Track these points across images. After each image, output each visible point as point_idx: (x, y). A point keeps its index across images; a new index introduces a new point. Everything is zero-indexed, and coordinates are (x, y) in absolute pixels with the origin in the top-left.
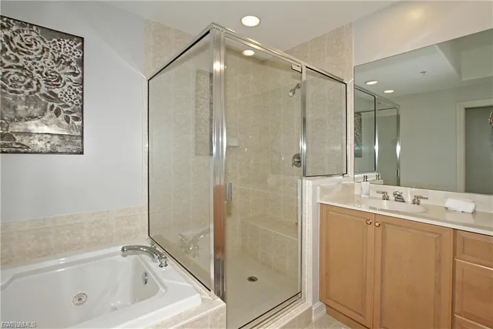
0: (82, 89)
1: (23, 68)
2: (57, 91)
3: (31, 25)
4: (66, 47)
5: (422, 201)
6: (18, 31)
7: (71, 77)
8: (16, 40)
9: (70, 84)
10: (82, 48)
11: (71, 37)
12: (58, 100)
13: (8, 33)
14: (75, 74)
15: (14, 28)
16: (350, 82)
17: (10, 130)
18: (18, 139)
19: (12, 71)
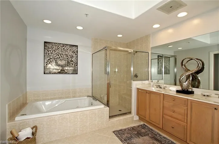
0: (77, 58)
1: (66, 55)
2: (72, 59)
3: (68, 45)
4: (74, 48)
5: (166, 88)
6: (65, 47)
7: (75, 55)
8: (65, 49)
9: (75, 57)
10: (77, 48)
11: (75, 46)
12: (73, 61)
13: (64, 47)
14: (76, 55)
15: (65, 46)
16: (150, 52)
17: (64, 69)
18: (65, 71)
19: (64, 56)
